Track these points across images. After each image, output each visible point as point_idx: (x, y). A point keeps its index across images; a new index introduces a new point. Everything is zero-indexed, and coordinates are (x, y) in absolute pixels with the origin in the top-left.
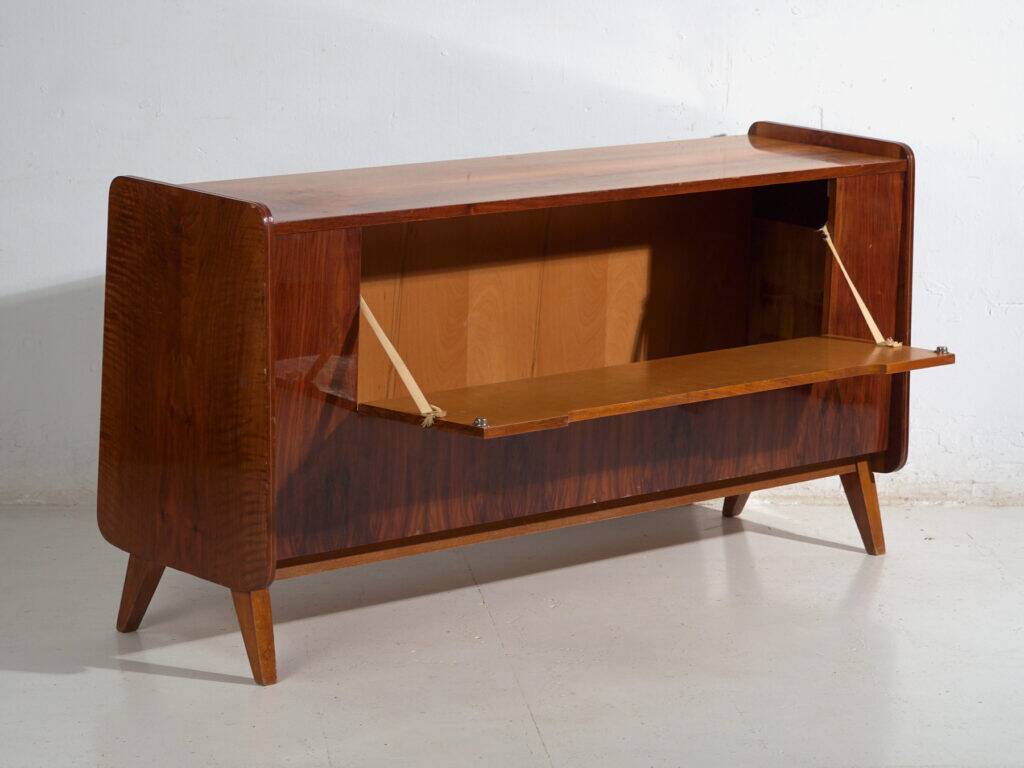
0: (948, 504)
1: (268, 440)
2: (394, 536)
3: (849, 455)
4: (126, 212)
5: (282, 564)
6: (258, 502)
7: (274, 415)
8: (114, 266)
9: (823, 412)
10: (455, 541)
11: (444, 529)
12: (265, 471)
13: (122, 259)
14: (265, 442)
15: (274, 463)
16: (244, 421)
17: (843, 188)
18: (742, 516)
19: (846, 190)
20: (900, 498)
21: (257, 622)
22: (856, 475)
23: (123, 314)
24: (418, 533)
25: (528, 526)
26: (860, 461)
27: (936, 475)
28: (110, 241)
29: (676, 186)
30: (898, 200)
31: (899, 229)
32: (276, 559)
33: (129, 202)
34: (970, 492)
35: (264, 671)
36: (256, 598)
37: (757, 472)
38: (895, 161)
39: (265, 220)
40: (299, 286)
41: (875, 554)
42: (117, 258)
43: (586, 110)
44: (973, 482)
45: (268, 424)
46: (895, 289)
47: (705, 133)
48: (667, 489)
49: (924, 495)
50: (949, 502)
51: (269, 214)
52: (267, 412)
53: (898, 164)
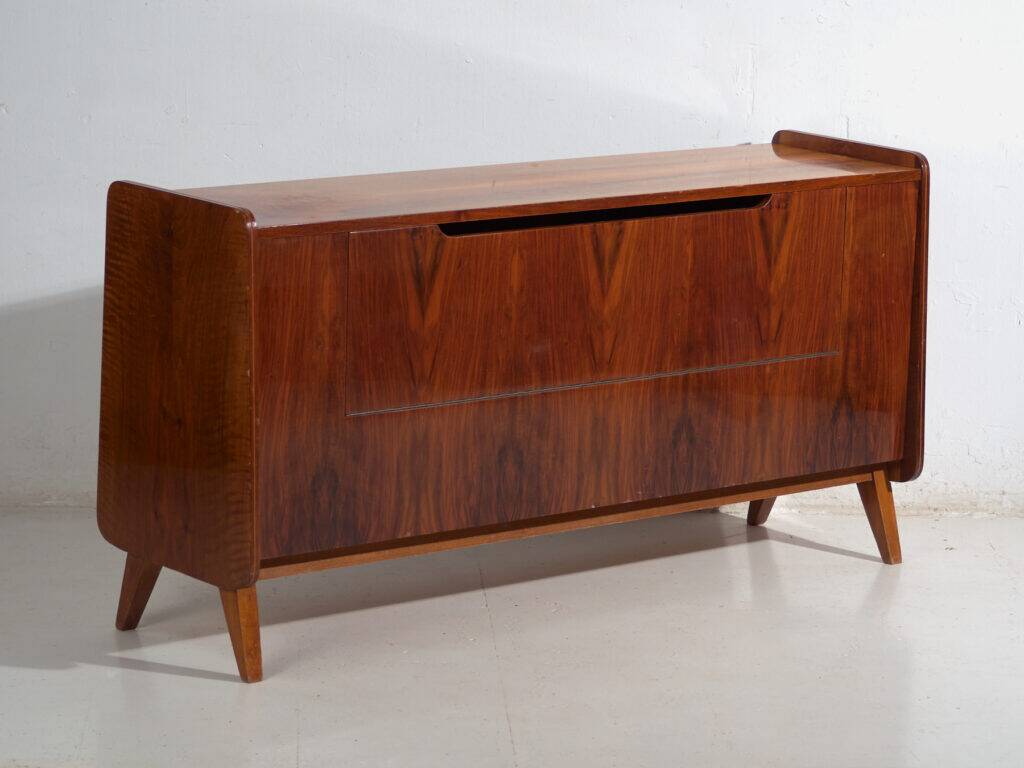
0: (978, 516)
1: (251, 440)
2: (383, 537)
3: (862, 463)
4: (124, 217)
5: (265, 564)
6: (242, 502)
7: (257, 416)
8: (113, 270)
9: (834, 420)
10: (448, 543)
11: (435, 531)
12: (247, 471)
13: (120, 263)
14: (249, 443)
15: (257, 462)
16: (230, 422)
17: (853, 197)
18: (767, 524)
19: (856, 199)
20: (929, 508)
21: (243, 620)
22: (873, 483)
23: (120, 317)
24: (409, 535)
25: (526, 530)
26: (877, 470)
27: (966, 486)
28: (108, 245)
29: (676, 194)
30: (912, 208)
31: (914, 239)
32: (260, 558)
33: (125, 206)
34: (1000, 503)
35: (250, 667)
36: (242, 595)
37: (764, 480)
38: (909, 170)
39: (249, 225)
40: (284, 290)
41: (891, 564)
42: (115, 262)
43: (611, 118)
44: (1004, 493)
45: (251, 426)
46: (910, 298)
47: (731, 141)
48: (669, 494)
49: (954, 505)
50: (980, 513)
51: (252, 219)
52: (251, 414)
53: (912, 173)
